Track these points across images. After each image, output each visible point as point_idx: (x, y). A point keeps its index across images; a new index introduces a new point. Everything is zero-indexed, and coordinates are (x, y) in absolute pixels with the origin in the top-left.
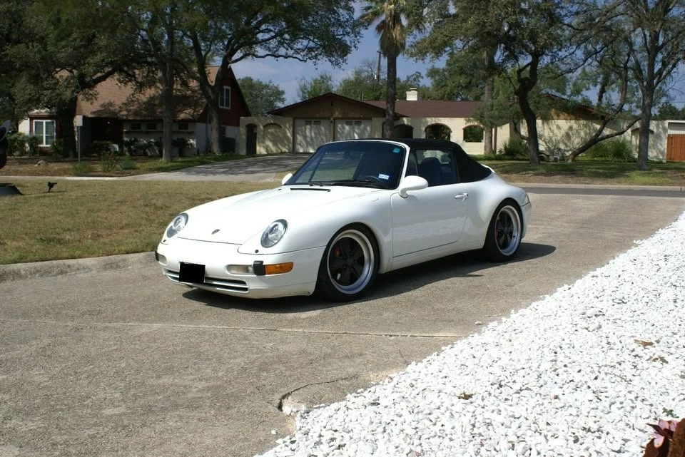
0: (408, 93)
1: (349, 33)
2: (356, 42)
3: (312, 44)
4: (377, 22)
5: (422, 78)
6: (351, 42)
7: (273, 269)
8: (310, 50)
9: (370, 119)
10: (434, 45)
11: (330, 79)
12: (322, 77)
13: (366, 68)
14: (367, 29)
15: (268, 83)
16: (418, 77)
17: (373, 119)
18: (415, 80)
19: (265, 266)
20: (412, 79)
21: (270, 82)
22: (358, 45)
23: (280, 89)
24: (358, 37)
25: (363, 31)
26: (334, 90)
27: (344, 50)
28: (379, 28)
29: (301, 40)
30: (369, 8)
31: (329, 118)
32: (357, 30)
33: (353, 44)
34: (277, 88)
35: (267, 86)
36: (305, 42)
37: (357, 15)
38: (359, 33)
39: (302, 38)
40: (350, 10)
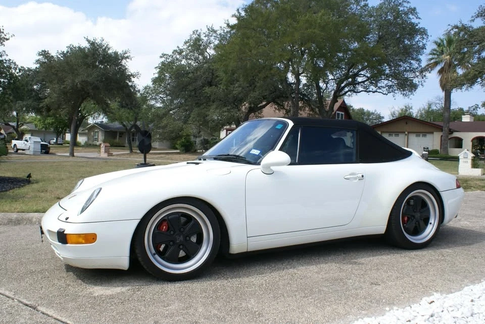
0: (463, 116)
1: (418, 76)
2: (423, 82)
3: (390, 83)
4: (439, 68)
5: (480, 108)
6: (419, 82)
7: (74, 239)
8: (390, 87)
9: (432, 133)
10: (467, 77)
11: (411, 108)
12: (406, 107)
13: (438, 102)
14: (429, 73)
15: (373, 112)
16: (476, 108)
17: (435, 133)
18: (474, 109)
19: (66, 234)
20: (472, 109)
21: (375, 111)
22: (424, 84)
23: (381, 115)
24: (424, 79)
25: (428, 74)
26: (414, 115)
27: (413, 87)
28: (440, 72)
29: (383, 81)
30: (432, 59)
31: (405, 132)
32: (424, 73)
33: (420, 83)
34: (379, 115)
35: (373, 114)
36: (386, 82)
37: (424, 64)
38: (425, 76)
39: (384, 79)
40: (419, 61)
